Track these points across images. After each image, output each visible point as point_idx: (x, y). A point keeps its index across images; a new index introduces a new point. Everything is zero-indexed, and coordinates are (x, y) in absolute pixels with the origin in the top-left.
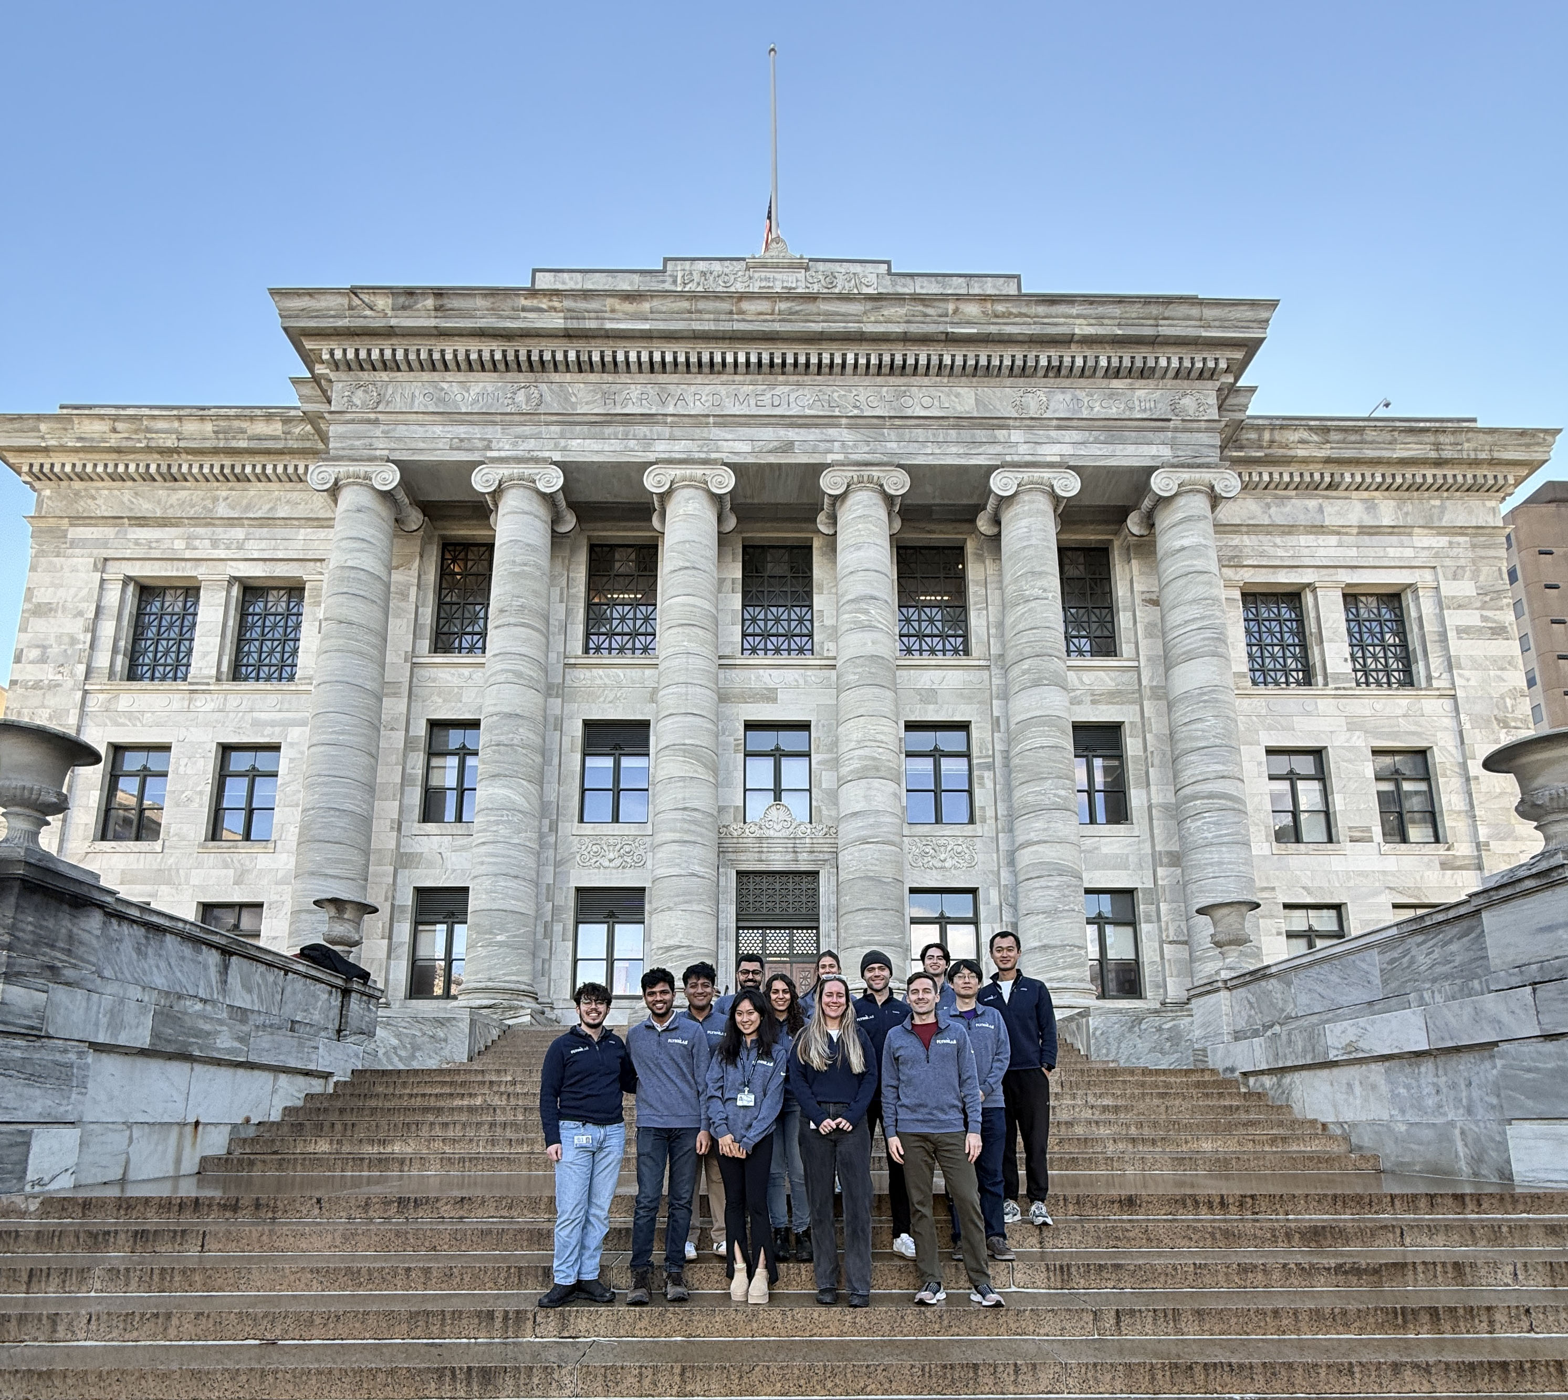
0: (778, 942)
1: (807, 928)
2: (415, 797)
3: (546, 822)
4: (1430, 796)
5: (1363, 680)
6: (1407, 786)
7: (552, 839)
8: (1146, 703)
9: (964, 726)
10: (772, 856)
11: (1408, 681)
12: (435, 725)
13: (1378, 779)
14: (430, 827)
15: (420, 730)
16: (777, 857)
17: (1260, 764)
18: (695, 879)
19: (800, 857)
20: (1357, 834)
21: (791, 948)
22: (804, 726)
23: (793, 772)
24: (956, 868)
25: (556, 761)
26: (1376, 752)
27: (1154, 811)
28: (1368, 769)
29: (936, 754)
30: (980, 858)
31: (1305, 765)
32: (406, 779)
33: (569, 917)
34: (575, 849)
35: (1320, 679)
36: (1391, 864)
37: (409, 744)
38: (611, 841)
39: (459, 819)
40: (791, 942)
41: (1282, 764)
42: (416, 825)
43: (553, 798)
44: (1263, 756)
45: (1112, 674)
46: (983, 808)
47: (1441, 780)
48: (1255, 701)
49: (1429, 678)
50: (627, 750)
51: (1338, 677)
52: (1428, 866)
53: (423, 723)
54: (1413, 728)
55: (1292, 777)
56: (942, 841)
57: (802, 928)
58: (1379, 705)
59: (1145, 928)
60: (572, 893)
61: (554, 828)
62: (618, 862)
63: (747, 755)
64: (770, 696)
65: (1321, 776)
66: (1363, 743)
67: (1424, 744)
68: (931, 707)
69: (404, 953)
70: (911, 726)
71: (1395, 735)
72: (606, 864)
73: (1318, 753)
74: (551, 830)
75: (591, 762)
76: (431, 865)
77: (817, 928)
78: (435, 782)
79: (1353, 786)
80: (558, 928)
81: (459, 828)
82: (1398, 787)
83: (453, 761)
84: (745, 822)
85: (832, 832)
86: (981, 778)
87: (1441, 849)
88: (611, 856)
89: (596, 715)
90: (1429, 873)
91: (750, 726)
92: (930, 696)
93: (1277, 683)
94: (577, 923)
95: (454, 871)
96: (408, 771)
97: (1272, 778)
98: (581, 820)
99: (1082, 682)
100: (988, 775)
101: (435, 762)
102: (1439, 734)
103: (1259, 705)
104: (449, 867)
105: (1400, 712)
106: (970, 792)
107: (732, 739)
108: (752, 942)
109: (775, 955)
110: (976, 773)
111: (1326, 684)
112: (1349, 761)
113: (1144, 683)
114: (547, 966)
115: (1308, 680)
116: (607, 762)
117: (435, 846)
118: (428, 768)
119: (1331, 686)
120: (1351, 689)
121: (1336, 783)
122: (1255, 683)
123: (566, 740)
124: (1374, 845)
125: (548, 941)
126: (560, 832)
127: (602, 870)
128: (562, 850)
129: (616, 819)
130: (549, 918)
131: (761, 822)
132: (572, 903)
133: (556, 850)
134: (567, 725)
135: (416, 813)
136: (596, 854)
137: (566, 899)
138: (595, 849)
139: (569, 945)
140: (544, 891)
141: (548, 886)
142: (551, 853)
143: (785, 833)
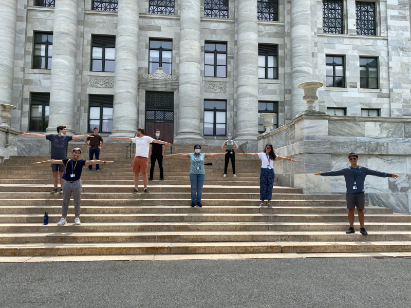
0: (160, 115)
1: (170, 111)
2: (29, 59)
3: (78, 71)
4: (377, 73)
5: (360, 32)
6: (370, 69)
7: (80, 77)
8: (286, 38)
9: (225, 43)
10: (158, 86)
11: (375, 34)
12: (37, 33)
13: (361, 66)
14: (36, 71)
15: (31, 34)
16: (160, 86)
17: (323, 60)
18: (129, 94)
19: (168, 87)
20: (352, 85)
21: (164, 118)
22: (170, 40)
23: (166, 55)
24: (220, 92)
25: (81, 48)
26: (361, 57)
27: (286, 76)
28: (358, 64)
29: (216, 53)
30: (228, 89)
31: (339, 61)
32: (26, 53)
33: (87, 104)
34: (88, 80)
35: (346, 31)
36: (362, 95)
37: (27, 39)
38: (101, 78)
39: (46, 68)
40: (164, 115)
41: (331, 60)
42: (30, 69)
43: (80, 62)
44: (325, 57)
45: (276, 27)
46: (230, 72)
47: (380, 68)
48: (324, 38)
49: (380, 32)
50: (107, 46)
51: (352, 31)
52: (374, 97)
53: (32, 32)
54: (374, 50)
55: (334, 65)
56: (216, 83)
57: (168, 111)
58: (363, 41)
59: (280, 114)
60: (88, 96)
61: (81, 73)
62: (104, 86)
63: (150, 49)
64: (158, 29)
65: (343, 65)
66: (357, 54)
67: (377, 55)
68: (214, 35)
69: (27, 115)
70: (207, 42)
71: (368, 52)
72: (100, 86)
73: (343, 57)
74: (80, 73)
75: (95, 49)
76: (36, 84)
77: (173, 111)
78: (37, 53)
79: (353, 68)
80: (82, 108)
81: (46, 72)
82: (367, 70)
83: (43, 47)
84: (149, 73)
85: (178, 79)
86: (230, 61)
87: (378, 91)
88: (101, 83)
89: (96, 32)
90: (373, 99)
91: (151, 39)
92: (214, 31)
93: (332, 32)
94: (90, 107)
95: (44, 87)
96: (27, 49)
97: (327, 64)
98: (91, 70)
99: (265, 30)
100: (232, 60)
101: (37, 47)
102: (381, 52)
103: (325, 40)
104: (43, 85)
105: (369, 44)
106: (226, 66)
107: (144, 44)
108: (151, 114)
109: (159, 120)
110: (228, 60)
111: (347, 33)
112: (352, 60)
113: (286, 30)
114: (78, 121)
115: (342, 32)
116: (100, 50)
117: (38, 78)
118: (34, 49)
119: (349, 34)
120: (355, 35)
121: (347, 67)
122: (325, 31)
123: (85, 41)
124: (357, 89)
125: (79, 113)
126: (83, 74)
127: (98, 88)
128: (84, 80)
129: (103, 70)
130: (79, 105)
131: (154, 74)
132: (87, 99)
133: (82, 81)
134: (85, 36)
135: (30, 65)
136: (96, 83)
137: (85, 98)
138: (96, 81)
139: (87, 114)
140: (77, 95)
141: (79, 94)
142: (80, 81)
143: (162, 78)
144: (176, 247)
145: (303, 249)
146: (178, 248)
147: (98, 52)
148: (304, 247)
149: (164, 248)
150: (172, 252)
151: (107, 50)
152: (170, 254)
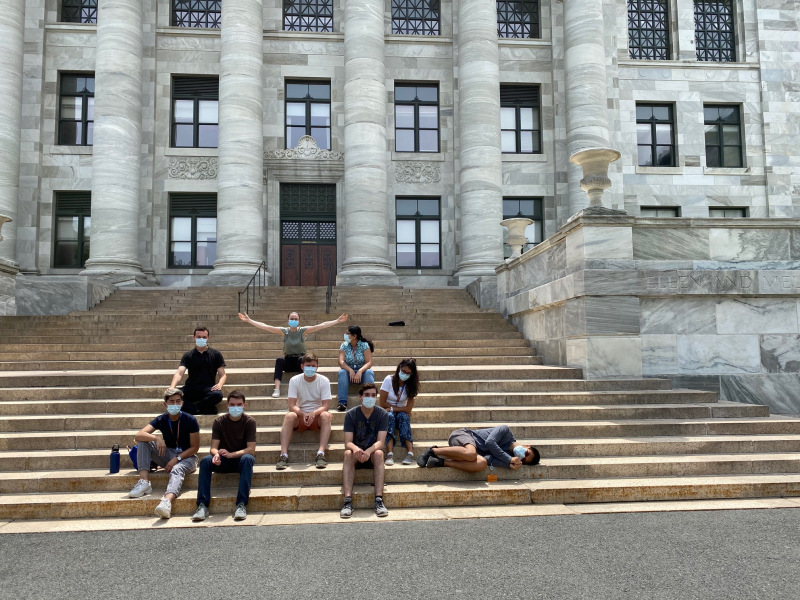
0: (309, 229)
1: (329, 222)
2: (51, 126)
3: (146, 147)
4: (740, 135)
5: (704, 55)
6: (726, 129)
7: (151, 158)
8: (555, 71)
9: (435, 84)
10: (304, 173)
11: (733, 58)
12: (64, 75)
13: (707, 123)
14: (65, 149)
15: (53, 77)
16: (307, 173)
17: (632, 112)
18: (246, 189)
19: (323, 174)
20: (691, 161)
21: (318, 235)
22: (327, 82)
23: (319, 111)
24: (426, 182)
25: (152, 103)
26: (707, 105)
27: (557, 145)
28: (701, 119)
29: (416, 104)
30: (442, 176)
31: (663, 113)
32: (44, 114)
33: (165, 213)
34: (167, 165)
35: (675, 55)
36: (709, 181)
37: (45, 88)
38: (193, 160)
39: (85, 143)
40: (318, 231)
41: (647, 113)
42: (53, 147)
43: (151, 129)
44: (633, 107)
45: (535, 51)
46: (445, 142)
47: (746, 125)
48: (631, 70)
49: (745, 55)
50: (203, 96)
51: (687, 53)
52: (734, 183)
53: (55, 73)
54: (731, 90)
55: (653, 122)
56: (418, 164)
57: (326, 222)
58: (711, 73)
59: (548, 222)
60: (166, 197)
61: (152, 151)
62: (197, 175)
63: (288, 101)
64: (302, 60)
65: (672, 121)
66: (698, 99)
67: (738, 101)
68: (413, 70)
69: (49, 236)
70: (398, 84)
71: (719, 94)
72: (189, 176)
73: (671, 106)
74: (150, 152)
75: (180, 104)
76: (65, 175)
77: (335, 222)
78: (67, 114)
79: (690, 128)
80: (157, 220)
81: (84, 149)
82: (720, 130)
83: (79, 102)
84: (286, 148)
85: (342, 159)
86: (445, 121)
87: (741, 171)
88: (193, 170)
89: (181, 70)
90: (733, 187)
91: (289, 81)
92: (412, 62)
93: (648, 57)
94: (171, 217)
95: (82, 180)
96: (46, 108)
97: (639, 122)
98: (173, 144)
99: (514, 56)
100: (449, 118)
101: (66, 101)
102: (747, 95)
103: (634, 73)
104: (79, 176)
105: (724, 79)
106: (438, 130)
107: (275, 90)
108: (292, 229)
109: (307, 240)
110: (441, 117)
111: (678, 59)
112: (689, 111)
113: (555, 56)
114: (149, 247)
115: (669, 57)
116: (190, 104)
117: (68, 163)
118: (61, 107)
119: (681, 60)
120: (693, 62)
121: (680, 126)
122: (633, 56)
123: (160, 89)
124: (701, 168)
125: (150, 229)
126: (157, 154)
127: (187, 180)
128: (157, 166)
129: (196, 145)
130: (150, 214)
131: (296, 149)
132: (166, 203)
133: (154, 166)
134: (159, 78)
135: (53, 138)
136: (183, 169)
137: (162, 200)
138: (181, 165)
139: (165, 232)
140: (146, 195)
141: (149, 191)
142: (150, 168)
143: (312, 157)
144: (308, 497)
145: (577, 495)
146: (314, 497)
147: (184, 110)
148: (580, 490)
149: (284, 498)
150: (301, 506)
151: (203, 105)
152: (298, 511)
